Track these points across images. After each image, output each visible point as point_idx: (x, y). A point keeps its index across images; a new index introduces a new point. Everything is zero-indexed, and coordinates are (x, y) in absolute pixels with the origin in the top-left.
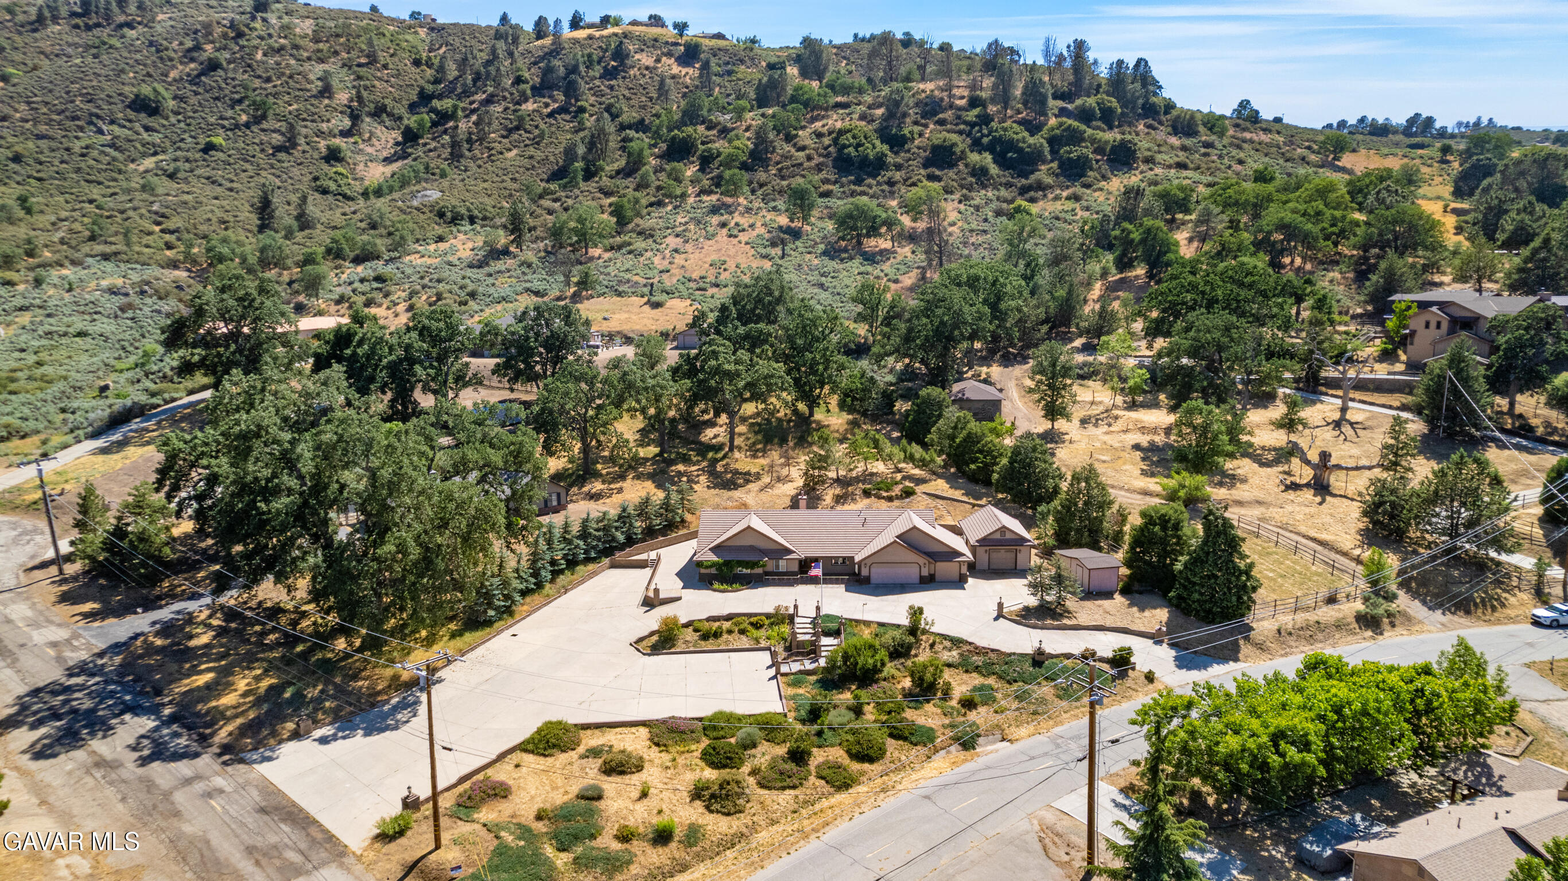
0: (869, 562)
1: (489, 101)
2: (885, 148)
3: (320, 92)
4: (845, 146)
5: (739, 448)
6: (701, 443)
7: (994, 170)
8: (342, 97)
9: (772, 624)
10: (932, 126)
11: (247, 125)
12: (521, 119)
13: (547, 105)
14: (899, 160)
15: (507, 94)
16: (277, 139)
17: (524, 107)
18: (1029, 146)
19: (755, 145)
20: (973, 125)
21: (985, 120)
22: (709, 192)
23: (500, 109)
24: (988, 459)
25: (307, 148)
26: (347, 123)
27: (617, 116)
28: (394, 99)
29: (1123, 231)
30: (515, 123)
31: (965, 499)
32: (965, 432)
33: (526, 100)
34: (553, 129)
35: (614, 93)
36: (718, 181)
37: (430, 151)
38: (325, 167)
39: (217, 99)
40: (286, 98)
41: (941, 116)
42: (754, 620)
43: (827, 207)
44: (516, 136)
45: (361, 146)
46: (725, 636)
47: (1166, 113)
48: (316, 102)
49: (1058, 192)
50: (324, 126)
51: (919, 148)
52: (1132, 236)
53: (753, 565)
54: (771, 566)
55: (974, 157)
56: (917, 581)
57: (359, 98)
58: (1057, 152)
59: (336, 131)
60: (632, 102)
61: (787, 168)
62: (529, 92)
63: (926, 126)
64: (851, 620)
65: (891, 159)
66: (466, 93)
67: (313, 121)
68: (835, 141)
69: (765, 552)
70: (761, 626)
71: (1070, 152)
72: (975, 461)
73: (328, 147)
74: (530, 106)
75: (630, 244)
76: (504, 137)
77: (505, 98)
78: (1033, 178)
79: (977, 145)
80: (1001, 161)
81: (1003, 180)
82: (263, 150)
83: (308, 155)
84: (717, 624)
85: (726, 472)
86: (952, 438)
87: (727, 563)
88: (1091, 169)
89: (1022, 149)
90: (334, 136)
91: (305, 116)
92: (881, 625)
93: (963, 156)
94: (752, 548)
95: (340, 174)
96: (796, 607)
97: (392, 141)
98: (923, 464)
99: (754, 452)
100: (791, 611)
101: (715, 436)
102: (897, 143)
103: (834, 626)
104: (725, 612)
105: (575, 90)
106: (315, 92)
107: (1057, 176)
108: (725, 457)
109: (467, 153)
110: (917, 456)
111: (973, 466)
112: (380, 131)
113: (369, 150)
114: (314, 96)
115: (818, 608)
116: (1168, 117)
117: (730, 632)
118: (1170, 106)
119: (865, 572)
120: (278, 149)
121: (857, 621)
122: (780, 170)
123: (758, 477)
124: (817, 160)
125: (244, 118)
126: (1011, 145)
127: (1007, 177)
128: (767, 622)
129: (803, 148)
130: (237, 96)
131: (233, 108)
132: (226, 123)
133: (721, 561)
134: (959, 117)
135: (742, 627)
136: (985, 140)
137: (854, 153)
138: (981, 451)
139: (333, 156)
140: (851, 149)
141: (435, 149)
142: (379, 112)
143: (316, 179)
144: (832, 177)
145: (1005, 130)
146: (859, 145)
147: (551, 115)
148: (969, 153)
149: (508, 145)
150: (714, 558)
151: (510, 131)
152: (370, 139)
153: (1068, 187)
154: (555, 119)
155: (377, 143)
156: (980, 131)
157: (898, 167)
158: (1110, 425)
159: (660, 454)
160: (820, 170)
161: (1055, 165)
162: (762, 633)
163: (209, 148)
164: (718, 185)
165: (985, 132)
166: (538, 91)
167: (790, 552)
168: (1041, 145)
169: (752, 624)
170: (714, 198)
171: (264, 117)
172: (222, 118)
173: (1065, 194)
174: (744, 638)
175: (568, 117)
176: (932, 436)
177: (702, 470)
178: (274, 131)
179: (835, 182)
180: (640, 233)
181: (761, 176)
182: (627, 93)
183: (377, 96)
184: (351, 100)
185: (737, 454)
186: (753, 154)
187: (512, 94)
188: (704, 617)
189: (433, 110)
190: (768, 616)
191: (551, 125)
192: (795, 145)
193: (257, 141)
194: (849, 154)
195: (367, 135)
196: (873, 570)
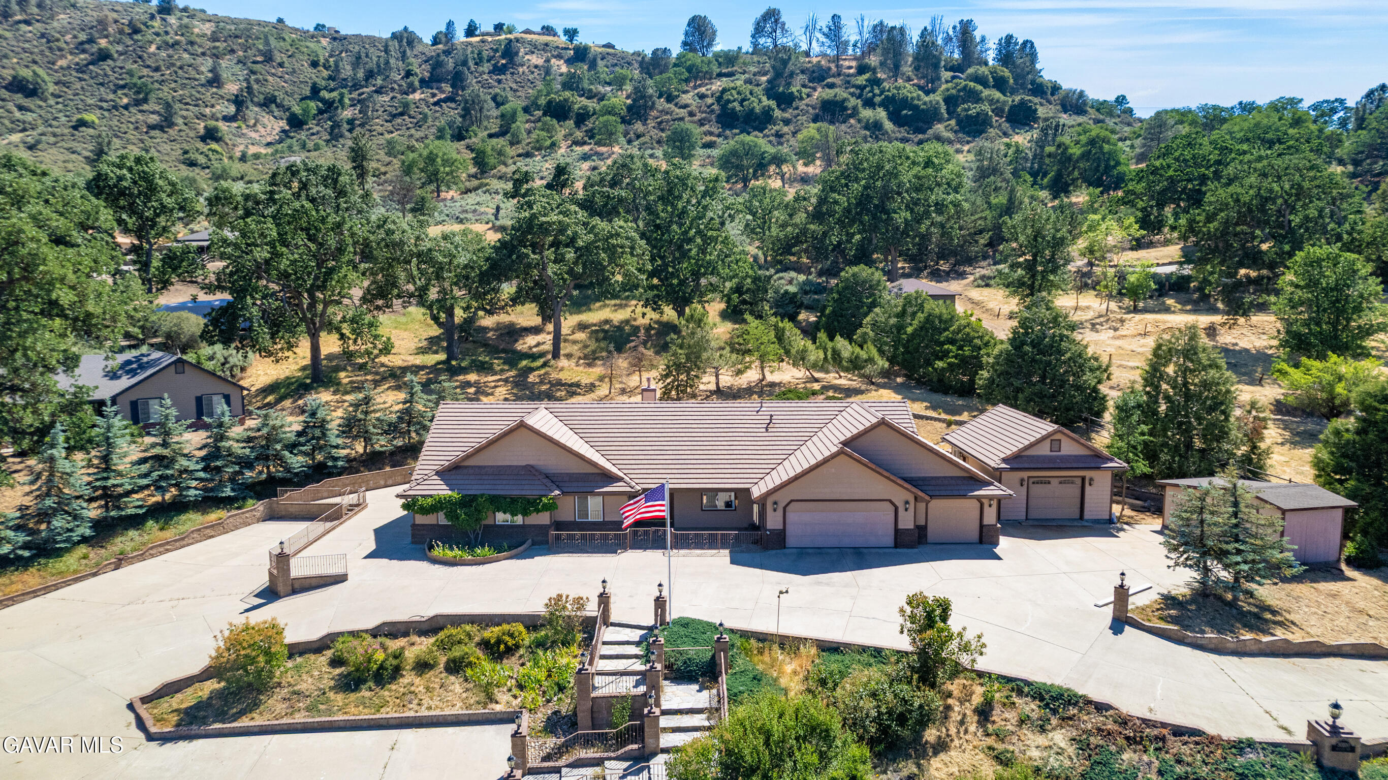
0: (783, 498)
1: (378, 91)
2: (773, 103)
3: (208, 82)
4: (729, 101)
5: (569, 356)
6: (515, 352)
7: (888, 125)
8: (232, 88)
9: (541, 644)
10: (820, 89)
11: (126, 107)
12: (406, 105)
13: (434, 95)
14: (787, 115)
15: (396, 87)
16: (154, 119)
17: (411, 96)
18: (925, 103)
19: (634, 100)
20: (862, 88)
21: (876, 82)
22: (584, 143)
23: (387, 99)
24: (967, 350)
25: (184, 127)
26: (232, 109)
27: (503, 104)
28: (286, 93)
29: (1059, 146)
30: (400, 110)
31: (930, 413)
32: (921, 316)
33: (414, 91)
34: (437, 115)
35: (502, 86)
36: (591, 134)
37: (313, 134)
38: (200, 145)
39: (102, 84)
40: (173, 85)
41: (829, 80)
42: (491, 633)
43: (709, 157)
44: (399, 121)
45: (244, 131)
46: (408, 677)
47: (1053, 94)
48: (203, 90)
49: (959, 146)
50: (208, 111)
51: (807, 105)
52: (1070, 151)
53: (528, 505)
54: (568, 509)
55: (867, 113)
56: (889, 540)
57: (249, 88)
58: (954, 111)
59: (220, 116)
60: (518, 94)
61: (667, 121)
62: (417, 84)
63: (815, 89)
64: (746, 635)
65: (777, 113)
66: (356, 86)
67: (196, 106)
68: (719, 99)
69: (554, 479)
70: (510, 651)
71: (969, 109)
72: (945, 355)
73: (206, 127)
74: (417, 96)
75: (487, 184)
76: (387, 121)
77: (393, 89)
78: (930, 132)
79: (869, 103)
80: (895, 117)
81: (899, 135)
82: (137, 128)
83: (182, 134)
84: (394, 645)
85: (542, 382)
86: (900, 328)
87: (467, 502)
88: (992, 127)
89: (917, 107)
90: (217, 120)
91: (188, 100)
92: (830, 648)
93: (855, 113)
94: (530, 472)
95: (214, 151)
96: (604, 599)
97: (278, 130)
98: (855, 365)
99: (590, 359)
100: (592, 609)
101: (538, 345)
102: (786, 100)
103: (699, 652)
104: (428, 612)
105: (462, 80)
106: (203, 81)
107: (955, 132)
108: (545, 365)
109: (347, 134)
110: (846, 354)
111: (940, 364)
112: (266, 119)
113: (253, 135)
114: (203, 85)
115: (660, 603)
116: (1056, 97)
117: (423, 666)
118: (1056, 88)
119: (773, 521)
120: (152, 127)
121: (763, 638)
122: (660, 123)
123: (591, 388)
124: (699, 116)
125: (125, 101)
126: (905, 103)
127: (903, 132)
128: (527, 639)
129: (685, 106)
130: (121, 82)
131: (115, 92)
132: (104, 105)
133: (455, 495)
134: (848, 82)
135: (457, 652)
136: (877, 99)
137: (738, 108)
138: (952, 342)
139: (211, 135)
140: (736, 104)
141: (318, 133)
142: (268, 102)
143: (186, 152)
144: (716, 131)
145: (898, 88)
146: (743, 100)
147: (435, 104)
148: (861, 109)
149: (391, 128)
150: (441, 490)
151: (394, 116)
152: (255, 125)
153: (968, 142)
154: (441, 107)
155: (262, 130)
156: (872, 91)
157: (787, 122)
158: (1116, 329)
159: (447, 361)
160: (702, 125)
161: (953, 122)
162: (511, 668)
163: (82, 123)
164: (591, 137)
165: (877, 91)
166: (425, 83)
167: (611, 478)
168: (938, 103)
169: (485, 645)
170: (586, 148)
171: (145, 100)
172: (101, 100)
173: (966, 148)
174: (456, 684)
175: (453, 105)
176: (866, 329)
177: (506, 381)
178: (153, 113)
179: (719, 136)
180: (500, 178)
181: (639, 126)
182: (514, 86)
183: (269, 89)
184: (242, 90)
185: (563, 362)
186: (630, 108)
187: (400, 86)
188: (371, 624)
189: (322, 100)
190: (532, 623)
191: (436, 111)
192: (676, 105)
193: (133, 120)
194: (734, 109)
195: (252, 122)
196: (792, 517)
